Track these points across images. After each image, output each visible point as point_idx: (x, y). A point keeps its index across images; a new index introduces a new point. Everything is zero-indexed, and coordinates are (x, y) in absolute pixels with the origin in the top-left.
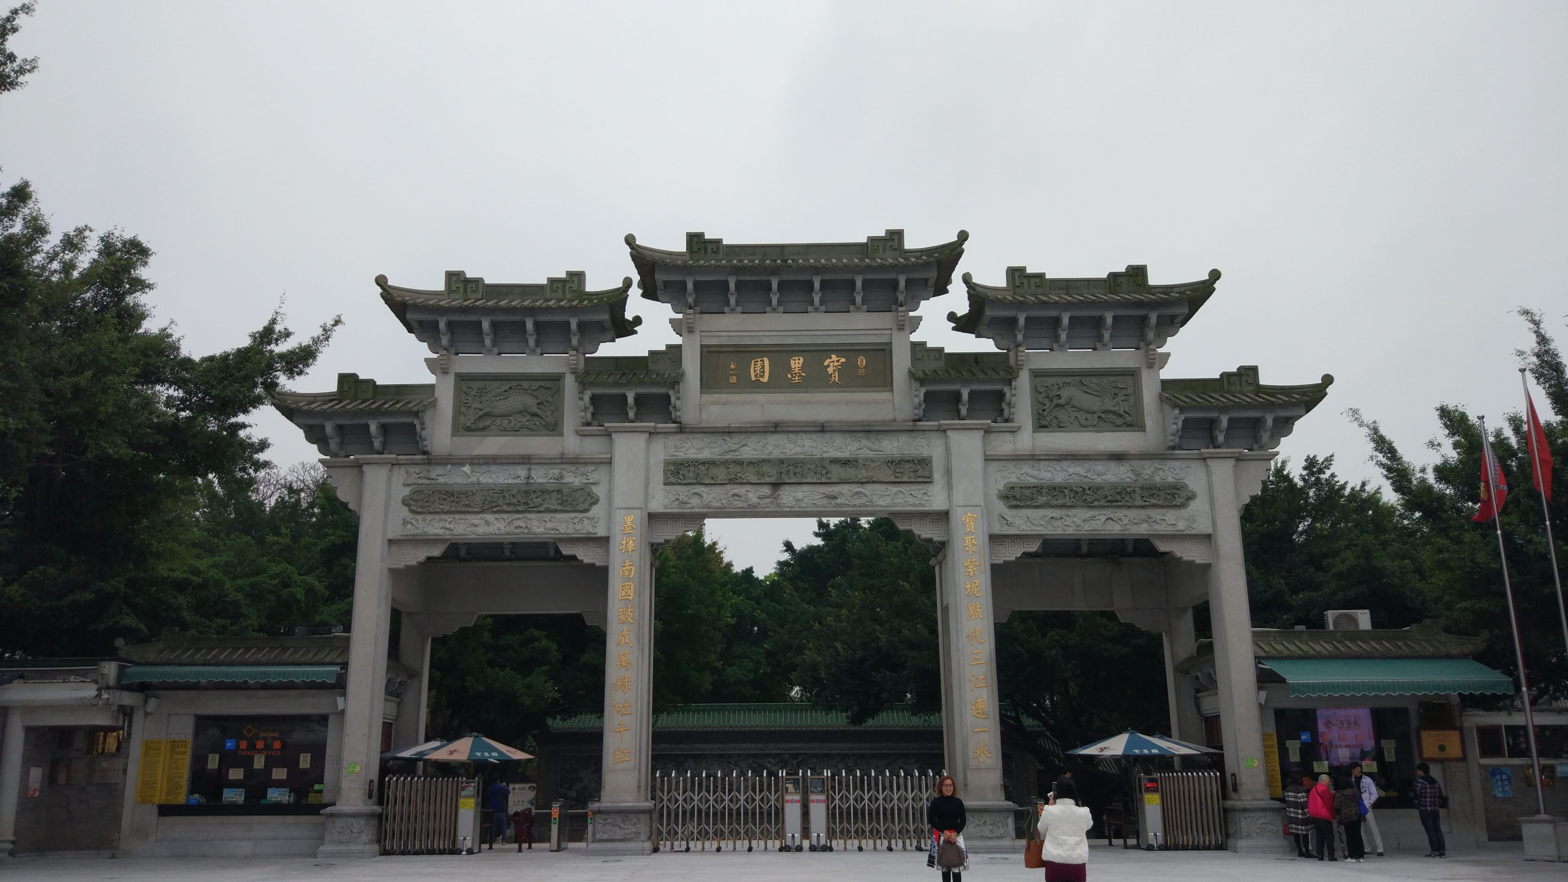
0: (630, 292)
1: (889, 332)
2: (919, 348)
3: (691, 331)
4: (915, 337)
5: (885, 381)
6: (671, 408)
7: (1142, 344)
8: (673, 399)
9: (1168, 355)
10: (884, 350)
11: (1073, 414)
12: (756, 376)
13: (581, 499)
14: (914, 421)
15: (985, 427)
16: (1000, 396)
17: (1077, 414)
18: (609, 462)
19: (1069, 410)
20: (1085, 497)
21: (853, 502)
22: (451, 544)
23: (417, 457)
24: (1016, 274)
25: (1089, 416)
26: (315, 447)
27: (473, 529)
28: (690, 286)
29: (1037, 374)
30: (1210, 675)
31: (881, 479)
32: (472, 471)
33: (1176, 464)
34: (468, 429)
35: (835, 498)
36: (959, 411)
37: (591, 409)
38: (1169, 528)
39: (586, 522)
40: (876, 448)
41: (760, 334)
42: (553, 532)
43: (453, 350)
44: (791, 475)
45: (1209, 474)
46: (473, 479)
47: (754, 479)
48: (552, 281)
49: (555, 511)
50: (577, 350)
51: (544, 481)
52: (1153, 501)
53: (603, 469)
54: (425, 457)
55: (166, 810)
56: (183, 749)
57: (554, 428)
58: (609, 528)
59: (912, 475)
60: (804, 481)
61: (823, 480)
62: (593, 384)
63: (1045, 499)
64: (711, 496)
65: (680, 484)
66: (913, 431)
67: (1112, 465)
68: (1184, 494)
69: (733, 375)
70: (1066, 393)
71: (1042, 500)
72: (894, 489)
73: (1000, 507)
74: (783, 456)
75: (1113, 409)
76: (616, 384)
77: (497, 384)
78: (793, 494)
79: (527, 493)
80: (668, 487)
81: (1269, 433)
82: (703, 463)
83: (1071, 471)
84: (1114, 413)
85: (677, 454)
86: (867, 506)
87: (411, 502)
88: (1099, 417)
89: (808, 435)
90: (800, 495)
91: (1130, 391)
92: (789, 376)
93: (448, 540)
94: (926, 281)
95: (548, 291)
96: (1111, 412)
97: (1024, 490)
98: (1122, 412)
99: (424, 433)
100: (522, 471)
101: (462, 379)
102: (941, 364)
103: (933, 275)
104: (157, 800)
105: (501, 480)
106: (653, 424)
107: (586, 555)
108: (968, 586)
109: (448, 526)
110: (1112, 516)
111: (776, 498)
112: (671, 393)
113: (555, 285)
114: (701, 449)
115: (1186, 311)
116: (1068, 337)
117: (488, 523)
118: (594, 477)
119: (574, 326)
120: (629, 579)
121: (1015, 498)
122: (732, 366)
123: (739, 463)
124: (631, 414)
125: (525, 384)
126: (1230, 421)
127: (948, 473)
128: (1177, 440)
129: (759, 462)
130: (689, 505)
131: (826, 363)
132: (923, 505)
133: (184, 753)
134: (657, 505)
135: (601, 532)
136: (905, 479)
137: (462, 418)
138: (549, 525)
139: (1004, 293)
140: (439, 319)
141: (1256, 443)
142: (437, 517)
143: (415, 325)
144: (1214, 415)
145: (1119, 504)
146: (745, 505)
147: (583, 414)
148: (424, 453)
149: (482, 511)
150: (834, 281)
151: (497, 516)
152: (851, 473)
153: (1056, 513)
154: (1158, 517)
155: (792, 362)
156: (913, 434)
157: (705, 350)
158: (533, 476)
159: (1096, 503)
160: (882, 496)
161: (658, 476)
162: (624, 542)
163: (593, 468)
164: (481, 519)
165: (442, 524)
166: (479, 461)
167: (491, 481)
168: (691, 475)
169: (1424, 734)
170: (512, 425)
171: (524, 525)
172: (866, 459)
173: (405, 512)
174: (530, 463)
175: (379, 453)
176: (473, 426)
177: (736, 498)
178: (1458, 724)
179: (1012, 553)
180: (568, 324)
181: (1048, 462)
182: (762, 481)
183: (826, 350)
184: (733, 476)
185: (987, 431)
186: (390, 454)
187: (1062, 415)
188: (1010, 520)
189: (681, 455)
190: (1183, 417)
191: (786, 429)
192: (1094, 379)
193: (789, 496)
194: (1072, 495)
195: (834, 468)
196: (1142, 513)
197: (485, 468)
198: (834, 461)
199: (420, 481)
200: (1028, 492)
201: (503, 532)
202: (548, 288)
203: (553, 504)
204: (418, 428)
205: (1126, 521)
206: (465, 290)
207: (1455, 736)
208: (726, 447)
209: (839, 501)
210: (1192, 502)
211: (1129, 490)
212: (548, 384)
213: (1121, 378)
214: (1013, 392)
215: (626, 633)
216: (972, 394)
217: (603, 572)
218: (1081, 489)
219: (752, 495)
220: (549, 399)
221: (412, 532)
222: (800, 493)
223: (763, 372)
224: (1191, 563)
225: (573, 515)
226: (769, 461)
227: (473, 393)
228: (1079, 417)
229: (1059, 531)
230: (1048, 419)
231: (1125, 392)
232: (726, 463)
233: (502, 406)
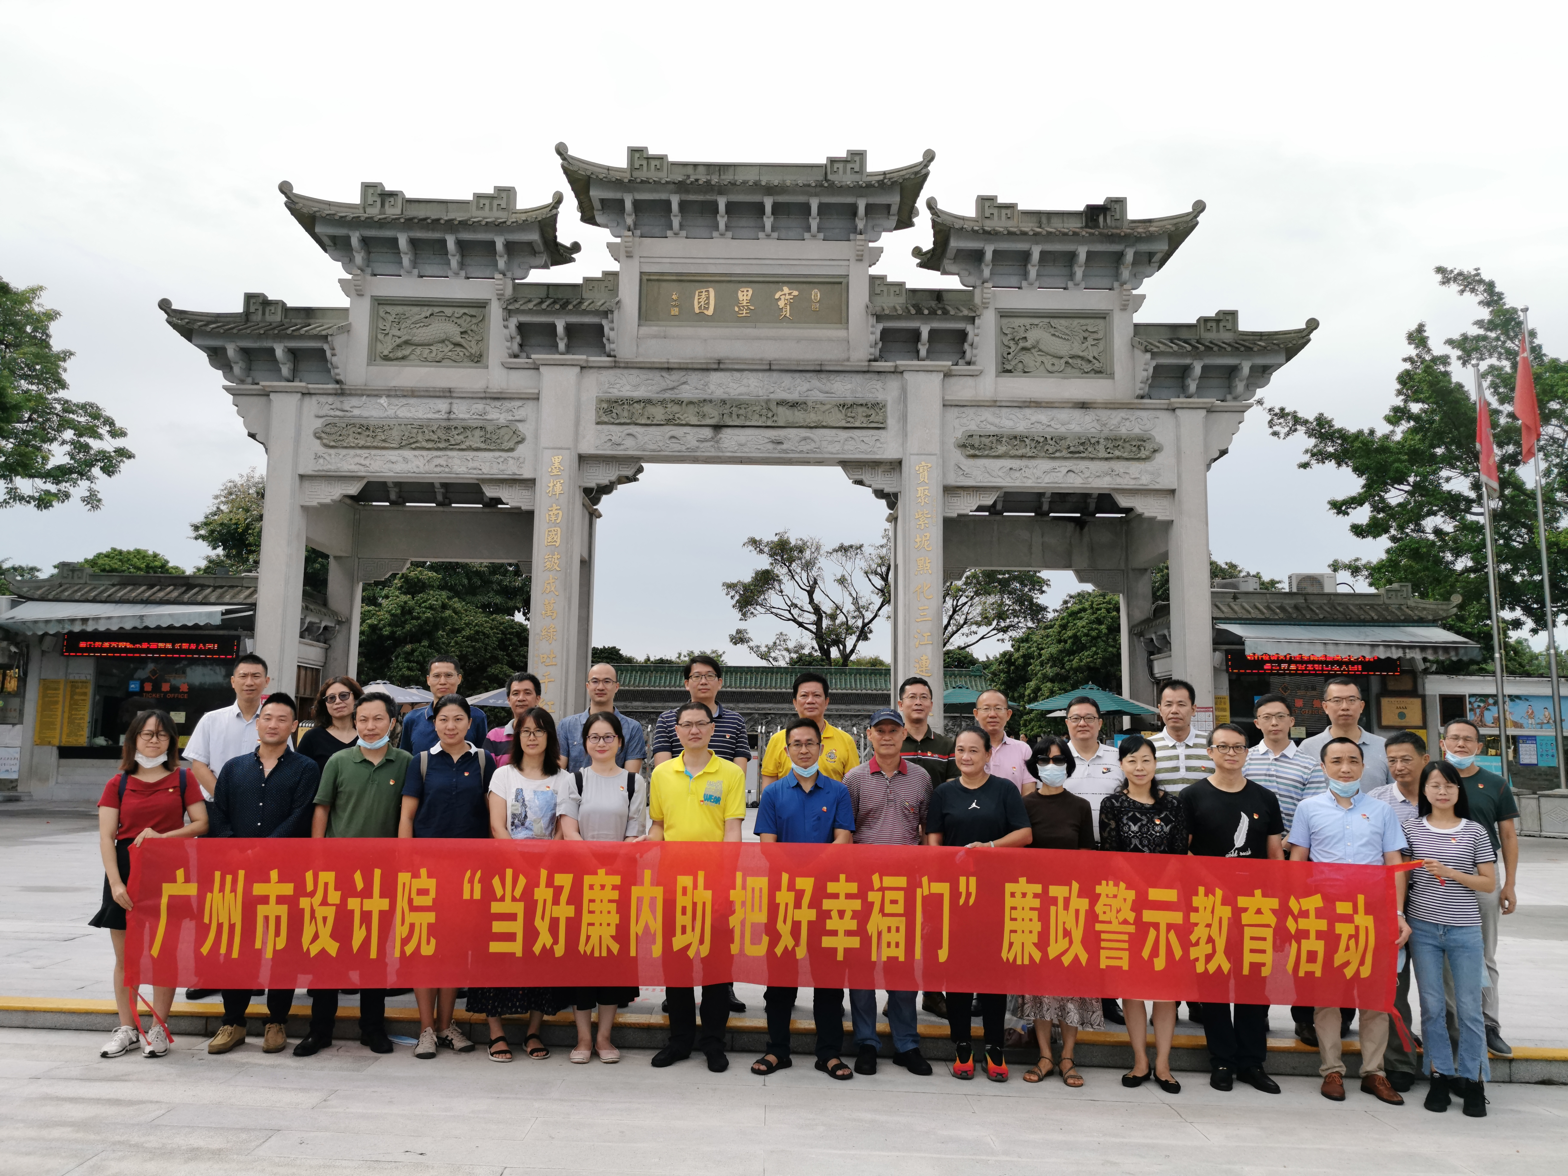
0: (562, 208)
1: (846, 263)
2: (877, 281)
3: (629, 256)
4: (874, 271)
5: (840, 317)
6: (605, 340)
7: (1116, 285)
8: (606, 329)
9: (1143, 297)
10: (841, 283)
11: (1039, 359)
12: (700, 308)
13: (506, 438)
14: (870, 361)
15: (945, 369)
16: (962, 336)
17: (1044, 359)
18: (536, 398)
19: (1036, 354)
20: (1047, 447)
21: (800, 448)
22: (368, 483)
23: (330, 386)
24: (986, 202)
25: (1056, 361)
26: (220, 372)
27: (391, 465)
28: (628, 205)
29: (1004, 314)
30: (1164, 636)
31: (831, 424)
32: (389, 404)
33: (1143, 414)
34: (386, 358)
35: (781, 443)
36: (918, 352)
37: (518, 339)
38: (1132, 482)
39: (511, 461)
40: (827, 389)
41: (705, 261)
42: (475, 472)
43: (369, 270)
44: (734, 416)
45: (1178, 426)
46: (390, 412)
47: (694, 420)
48: (478, 197)
49: (478, 449)
50: (504, 275)
51: (467, 416)
52: (1117, 453)
53: (530, 404)
54: (338, 386)
55: (67, 752)
56: (84, 690)
57: (478, 359)
58: (535, 470)
59: (864, 420)
60: (748, 424)
61: (769, 423)
62: (518, 311)
63: (1004, 448)
64: (646, 438)
65: (613, 424)
66: (868, 372)
67: (1077, 414)
68: (1149, 446)
69: (675, 306)
70: (1033, 336)
71: (1002, 449)
72: (843, 434)
73: (957, 456)
74: (725, 396)
75: (1081, 354)
76: (544, 312)
77: (416, 309)
78: (735, 438)
79: (448, 429)
80: (599, 427)
81: (1244, 383)
82: (639, 402)
83: (1034, 419)
84: (1082, 358)
85: (611, 390)
86: (814, 452)
87: (323, 435)
88: (1067, 363)
89: (754, 374)
90: (743, 439)
91: (1100, 335)
92: (737, 309)
93: (363, 477)
94: (889, 206)
95: (474, 208)
96: (1079, 357)
97: (983, 439)
98: (1091, 359)
99: (334, 359)
100: (442, 405)
101: (379, 302)
102: (902, 300)
103: (894, 200)
104: (56, 742)
105: (420, 415)
106: (584, 357)
107: (511, 498)
108: (918, 540)
109: (363, 462)
110: (1074, 468)
111: (717, 442)
112: (604, 322)
113: (482, 201)
114: (636, 386)
115: (1164, 247)
116: (1037, 275)
117: (406, 461)
118: (520, 414)
119: (500, 246)
120: (556, 524)
121: (972, 447)
122: (674, 297)
123: (679, 403)
124: (562, 346)
125: (448, 311)
126: (1204, 368)
127: (904, 418)
128: (1147, 389)
129: (700, 402)
130: (622, 447)
131: (777, 296)
132: (875, 453)
133: (85, 694)
134: (588, 447)
135: (527, 474)
136: (857, 424)
137: (379, 345)
138: (471, 464)
139: (972, 224)
140: (351, 234)
141: (1230, 393)
142: (352, 452)
143: (326, 241)
144: (1188, 361)
145: (1082, 455)
146: (684, 448)
147: (509, 344)
148: (338, 382)
149: (401, 447)
150: (788, 204)
151: (417, 453)
152: (798, 416)
153: (1016, 463)
154: (1122, 471)
155: (740, 294)
156: (868, 376)
157: (645, 278)
158: (455, 410)
159: (1057, 454)
160: (831, 442)
161: (590, 415)
162: (551, 485)
163: (518, 403)
164: (400, 456)
165: (357, 460)
166: (393, 393)
167: (409, 415)
168: (626, 414)
169: (1385, 702)
170: (433, 355)
171: (444, 463)
172: (815, 402)
173: (317, 446)
174: (452, 397)
175: (289, 381)
176: (391, 355)
177: (674, 440)
178: (1420, 692)
179: (967, 506)
180: (493, 243)
181: (1008, 410)
182: (703, 423)
183: (777, 282)
184: (671, 417)
185: (947, 375)
186: (301, 381)
187: (1027, 358)
188: (967, 471)
189: (616, 393)
190: (1154, 363)
191: (730, 366)
192: (1063, 322)
193: (731, 439)
194: (1033, 445)
195: (781, 410)
196: (1105, 466)
197: (404, 401)
198: (781, 403)
199: (332, 413)
200: (987, 441)
201: (422, 470)
202: (475, 204)
203: (475, 440)
204: (328, 354)
205: (1087, 474)
206: (383, 205)
207: (1415, 704)
208: (664, 385)
209: (784, 447)
210: (1157, 455)
211: (1093, 441)
212: (472, 311)
213: (1092, 321)
214: (976, 331)
215: (551, 581)
216: (932, 332)
217: (529, 516)
218: (1042, 439)
219: (691, 437)
220: (474, 327)
221: (325, 468)
222: (743, 435)
223: (708, 304)
224: (1152, 520)
225: (497, 454)
226: (711, 401)
227: (391, 318)
228: (1046, 362)
229: (1018, 483)
230: (1013, 363)
231: (1095, 336)
232: (663, 402)
233: (422, 334)
